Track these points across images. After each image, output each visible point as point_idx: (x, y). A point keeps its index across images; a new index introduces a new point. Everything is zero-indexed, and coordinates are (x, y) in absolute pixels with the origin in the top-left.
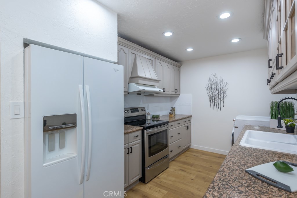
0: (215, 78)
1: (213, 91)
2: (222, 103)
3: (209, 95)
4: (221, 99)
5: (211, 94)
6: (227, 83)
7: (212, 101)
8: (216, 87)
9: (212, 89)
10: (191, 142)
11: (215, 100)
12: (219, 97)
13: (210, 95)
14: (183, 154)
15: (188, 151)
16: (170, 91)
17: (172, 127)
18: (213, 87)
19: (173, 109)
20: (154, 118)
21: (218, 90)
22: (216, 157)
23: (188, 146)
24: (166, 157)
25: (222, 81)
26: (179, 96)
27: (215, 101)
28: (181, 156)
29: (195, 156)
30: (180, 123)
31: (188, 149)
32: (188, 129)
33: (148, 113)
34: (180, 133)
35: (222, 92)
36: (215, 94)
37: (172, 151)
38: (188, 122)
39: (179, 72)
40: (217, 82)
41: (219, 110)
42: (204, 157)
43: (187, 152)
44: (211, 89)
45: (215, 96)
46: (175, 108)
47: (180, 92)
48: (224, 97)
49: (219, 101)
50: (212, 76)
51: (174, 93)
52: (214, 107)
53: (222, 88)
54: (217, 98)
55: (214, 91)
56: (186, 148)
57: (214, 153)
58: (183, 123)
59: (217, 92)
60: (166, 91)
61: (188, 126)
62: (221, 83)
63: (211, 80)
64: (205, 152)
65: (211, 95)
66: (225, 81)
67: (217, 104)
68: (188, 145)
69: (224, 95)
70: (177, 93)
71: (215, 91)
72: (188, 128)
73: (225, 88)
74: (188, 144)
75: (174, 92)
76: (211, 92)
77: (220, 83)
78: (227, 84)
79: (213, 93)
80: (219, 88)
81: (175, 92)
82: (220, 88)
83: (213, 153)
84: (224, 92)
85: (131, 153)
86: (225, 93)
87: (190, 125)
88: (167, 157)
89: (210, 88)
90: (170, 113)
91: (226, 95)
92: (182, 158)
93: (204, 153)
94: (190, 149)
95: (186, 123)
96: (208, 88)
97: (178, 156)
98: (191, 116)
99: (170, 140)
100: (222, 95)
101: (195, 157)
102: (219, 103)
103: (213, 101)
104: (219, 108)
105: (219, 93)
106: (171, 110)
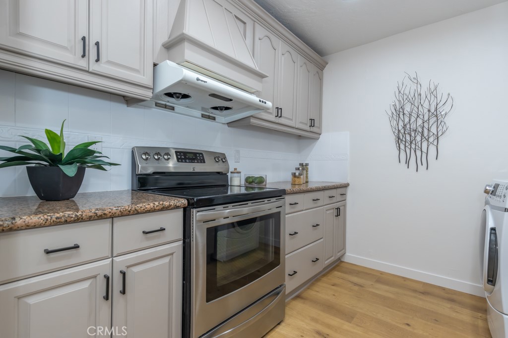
0: (414, 87)
1: (407, 120)
2: (432, 149)
3: (397, 132)
4: (431, 140)
5: (400, 128)
6: (449, 94)
7: (402, 147)
8: (416, 109)
9: (404, 114)
10: (344, 247)
11: (411, 143)
12: (422, 135)
13: (399, 131)
14: (324, 279)
15: (339, 271)
16: (295, 119)
17: (298, 207)
18: (408, 108)
19: (304, 167)
20: (250, 183)
21: (421, 117)
22: (415, 291)
23: (337, 258)
24: (276, 292)
25: (433, 92)
26: (318, 139)
27: (413, 146)
28: (320, 284)
29: (356, 284)
30: (318, 200)
31: (338, 264)
32: (338, 215)
33: (235, 169)
34: (317, 225)
35: (433, 120)
36: (413, 126)
37: (295, 272)
38: (339, 198)
39: (321, 79)
40: (420, 95)
41: (422, 168)
42: (382, 290)
43: (336, 273)
44: (401, 116)
45: (413, 134)
46: (307, 165)
47: (320, 127)
48: (440, 133)
49: (425, 145)
50: (407, 82)
51: (307, 128)
52: (408, 162)
53: (433, 110)
54: (418, 138)
55: (410, 121)
56: (333, 262)
57: (405, 279)
58: (328, 201)
59: (420, 122)
60: (286, 118)
61: (338, 209)
62: (433, 97)
63: (402, 92)
64: (382, 273)
65: (402, 131)
66: (442, 92)
67: (419, 153)
68: (339, 254)
69: (440, 127)
70: (314, 129)
71: (413, 119)
72: (338, 212)
73: (443, 110)
74: (339, 252)
75: (307, 124)
76: (401, 124)
77: (429, 97)
78: (450, 99)
79: (408, 126)
80: (426, 111)
81: (309, 124)
82: (429, 111)
83: (403, 278)
84: (439, 121)
85: (123, 292)
86: (443, 124)
87: (345, 206)
88: (278, 294)
89: (399, 112)
90: (294, 175)
91: (445, 128)
92: (323, 292)
93: (380, 278)
94: (342, 265)
95: (334, 200)
96: (395, 113)
97: (313, 284)
98: (346, 186)
99: (288, 244)
100: (433, 129)
101: (356, 288)
102: (424, 149)
103: (405, 146)
104: (423, 162)
105: (426, 125)
106: (298, 169)
